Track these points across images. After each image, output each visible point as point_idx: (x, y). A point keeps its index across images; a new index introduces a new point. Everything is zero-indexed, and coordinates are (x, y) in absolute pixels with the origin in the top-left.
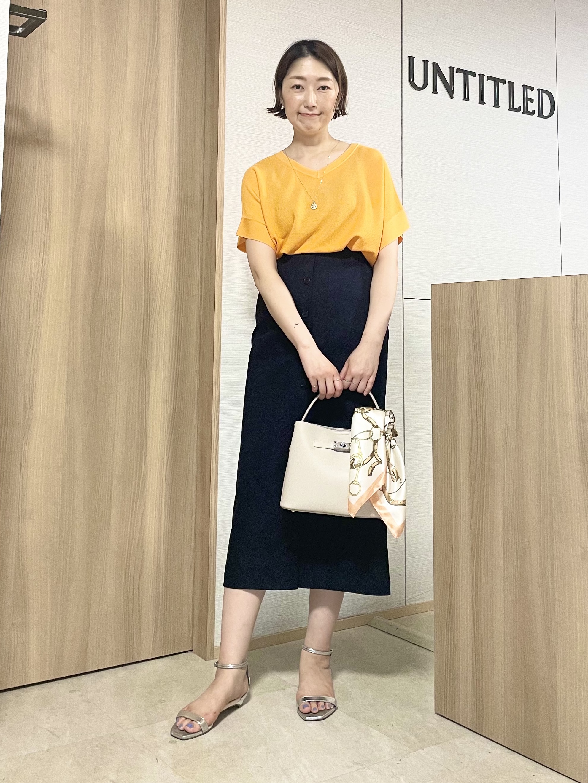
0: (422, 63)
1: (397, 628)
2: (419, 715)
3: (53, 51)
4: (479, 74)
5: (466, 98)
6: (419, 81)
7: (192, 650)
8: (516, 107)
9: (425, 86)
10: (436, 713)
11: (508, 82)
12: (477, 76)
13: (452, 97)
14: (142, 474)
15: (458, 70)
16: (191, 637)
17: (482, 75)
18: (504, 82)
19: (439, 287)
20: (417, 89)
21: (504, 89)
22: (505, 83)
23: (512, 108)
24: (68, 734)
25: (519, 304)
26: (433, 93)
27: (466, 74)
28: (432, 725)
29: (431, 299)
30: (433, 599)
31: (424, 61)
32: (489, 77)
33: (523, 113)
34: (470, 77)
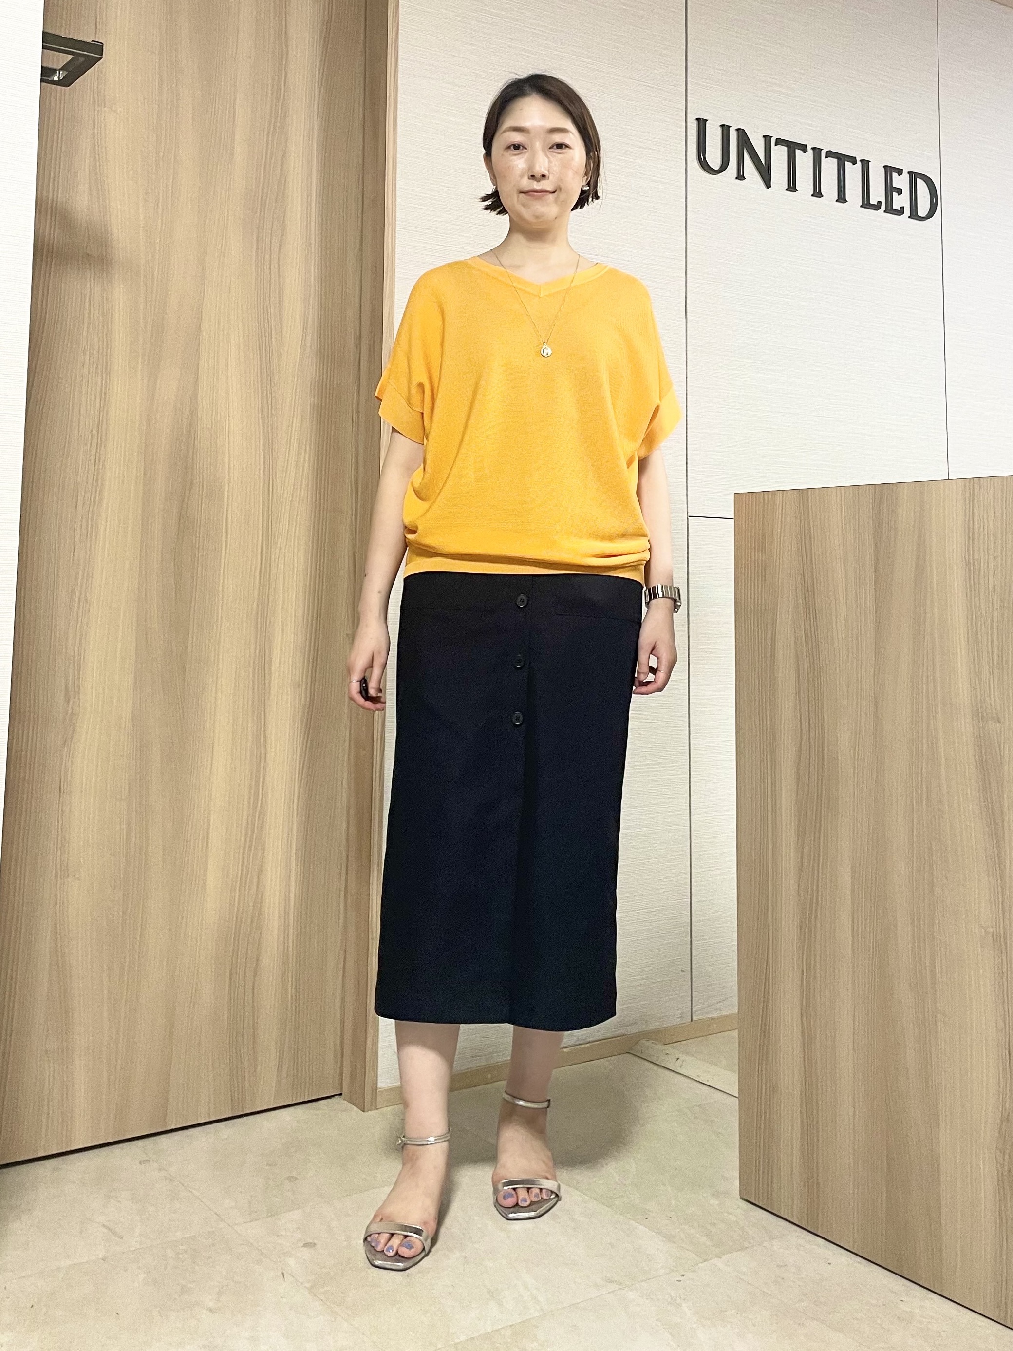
0: (720, 129)
1: (678, 1059)
2: (714, 1202)
3: (113, 108)
4: (812, 148)
5: (792, 187)
6: (714, 158)
7: (341, 1094)
8: (873, 201)
9: (723, 167)
10: (742, 1198)
11: (861, 161)
12: (810, 152)
13: (768, 185)
14: (259, 805)
15: (779, 142)
16: (338, 1072)
17: (817, 150)
18: (853, 161)
19: (747, 497)
20: (711, 172)
21: (853, 172)
22: (856, 163)
23: (866, 204)
24: (137, 1232)
25: (878, 525)
26: (737, 178)
27: (792, 147)
28: (733, 1218)
29: (733, 517)
30: (737, 1011)
31: (722, 126)
32: (829, 153)
33: (885, 211)
34: (798, 152)
